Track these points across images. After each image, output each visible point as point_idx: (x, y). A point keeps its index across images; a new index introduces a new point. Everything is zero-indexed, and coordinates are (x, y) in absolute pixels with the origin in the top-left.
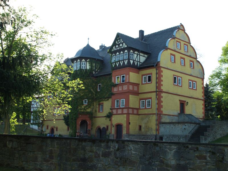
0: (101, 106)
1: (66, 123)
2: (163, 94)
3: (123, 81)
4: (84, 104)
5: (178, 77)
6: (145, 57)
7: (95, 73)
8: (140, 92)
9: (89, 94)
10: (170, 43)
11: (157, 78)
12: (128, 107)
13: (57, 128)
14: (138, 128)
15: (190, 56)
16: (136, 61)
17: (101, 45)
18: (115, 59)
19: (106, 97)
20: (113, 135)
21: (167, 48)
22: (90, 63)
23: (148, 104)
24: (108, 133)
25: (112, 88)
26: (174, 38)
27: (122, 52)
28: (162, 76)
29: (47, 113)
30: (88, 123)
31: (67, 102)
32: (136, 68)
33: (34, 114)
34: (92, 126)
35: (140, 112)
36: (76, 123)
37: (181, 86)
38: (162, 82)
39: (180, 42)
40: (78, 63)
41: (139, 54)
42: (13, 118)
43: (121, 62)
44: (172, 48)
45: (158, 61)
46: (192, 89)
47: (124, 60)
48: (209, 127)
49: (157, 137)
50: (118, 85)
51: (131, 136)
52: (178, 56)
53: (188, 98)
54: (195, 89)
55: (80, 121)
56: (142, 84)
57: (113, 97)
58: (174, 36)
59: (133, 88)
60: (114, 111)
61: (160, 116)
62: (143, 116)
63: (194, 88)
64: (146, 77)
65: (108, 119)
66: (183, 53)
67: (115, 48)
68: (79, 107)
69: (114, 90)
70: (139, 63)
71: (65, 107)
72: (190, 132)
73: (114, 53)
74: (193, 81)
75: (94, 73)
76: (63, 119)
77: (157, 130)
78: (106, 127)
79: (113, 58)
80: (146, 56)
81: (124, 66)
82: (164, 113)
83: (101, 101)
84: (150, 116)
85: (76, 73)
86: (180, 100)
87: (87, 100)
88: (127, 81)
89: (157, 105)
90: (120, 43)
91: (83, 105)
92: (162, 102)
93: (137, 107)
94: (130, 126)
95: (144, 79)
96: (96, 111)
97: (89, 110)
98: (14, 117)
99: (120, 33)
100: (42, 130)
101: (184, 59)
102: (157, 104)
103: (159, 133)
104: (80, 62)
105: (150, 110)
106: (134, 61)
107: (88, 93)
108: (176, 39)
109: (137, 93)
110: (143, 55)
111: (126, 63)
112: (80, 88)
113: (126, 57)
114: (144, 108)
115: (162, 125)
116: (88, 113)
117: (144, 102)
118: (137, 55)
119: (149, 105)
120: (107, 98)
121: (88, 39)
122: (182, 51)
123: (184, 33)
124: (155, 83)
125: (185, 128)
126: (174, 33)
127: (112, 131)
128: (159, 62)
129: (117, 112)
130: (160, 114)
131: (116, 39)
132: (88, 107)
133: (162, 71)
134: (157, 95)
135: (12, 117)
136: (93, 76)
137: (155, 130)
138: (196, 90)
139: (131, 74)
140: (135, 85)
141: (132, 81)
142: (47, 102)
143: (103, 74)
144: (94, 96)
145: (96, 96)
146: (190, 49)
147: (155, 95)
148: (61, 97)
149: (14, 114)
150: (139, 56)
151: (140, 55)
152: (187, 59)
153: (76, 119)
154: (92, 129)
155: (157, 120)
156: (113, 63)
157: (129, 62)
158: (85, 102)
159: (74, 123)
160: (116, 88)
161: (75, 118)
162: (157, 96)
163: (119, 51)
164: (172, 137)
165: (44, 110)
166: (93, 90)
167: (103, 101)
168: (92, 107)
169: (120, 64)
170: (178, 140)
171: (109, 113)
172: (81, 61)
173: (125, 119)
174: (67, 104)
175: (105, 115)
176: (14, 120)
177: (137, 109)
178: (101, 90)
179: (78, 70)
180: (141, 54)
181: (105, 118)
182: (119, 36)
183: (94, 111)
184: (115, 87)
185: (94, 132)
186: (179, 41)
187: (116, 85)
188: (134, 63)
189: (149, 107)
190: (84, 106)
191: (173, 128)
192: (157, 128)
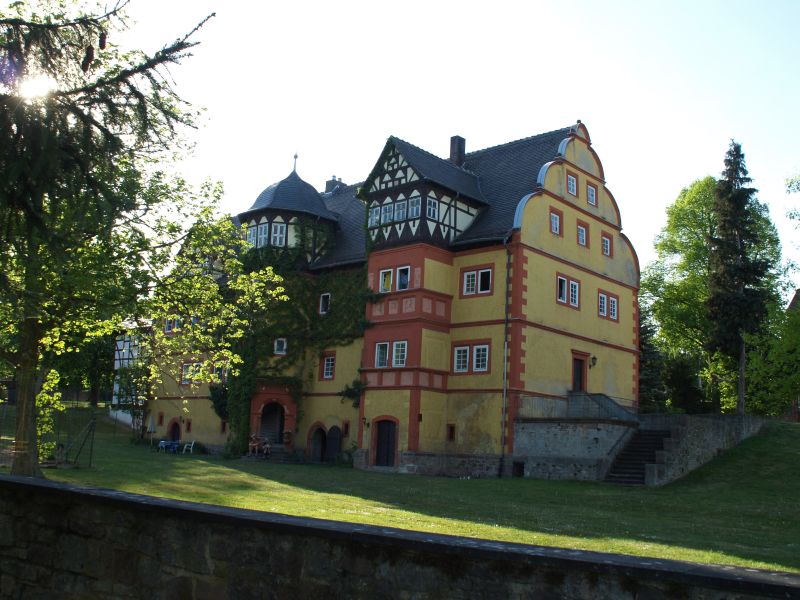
0: (328, 360)
1: (216, 411)
2: (527, 331)
3: (403, 286)
4: (276, 352)
5: (570, 279)
6: (472, 215)
7: (313, 259)
8: (454, 321)
9: (292, 323)
10: (549, 175)
11: (509, 281)
12: (416, 366)
13: (189, 424)
14: (443, 433)
15: (602, 220)
16: (445, 225)
17: (331, 179)
18: (378, 218)
19: (344, 332)
20: (367, 452)
21: (539, 191)
22: (299, 229)
23: (478, 361)
24: (348, 444)
25: (368, 305)
26: (561, 161)
27: (401, 197)
28: (525, 274)
29: (161, 378)
30: (287, 411)
31: (228, 345)
32: (442, 248)
33: (121, 378)
34: (298, 421)
35: (453, 383)
36: (250, 409)
37: (578, 309)
38: (524, 293)
39: (576, 176)
40: (263, 226)
41: (453, 203)
42: (47, 388)
43: (397, 226)
44: (556, 192)
45: (515, 226)
46: (608, 318)
47: (407, 221)
48: (668, 434)
49: (506, 464)
50: (386, 299)
51: (422, 458)
52: (571, 216)
53: (596, 345)
54: (615, 318)
55: (263, 406)
56: (461, 296)
57: (369, 333)
58: (560, 154)
59: (434, 308)
60: (372, 379)
61: (517, 398)
62: (462, 395)
63: (611, 317)
64: (473, 276)
65: (350, 403)
66: (584, 207)
67: (381, 183)
68: (260, 362)
69: (371, 312)
70: (452, 231)
71: (222, 358)
72: (611, 451)
73: (376, 200)
74: (609, 295)
75: (309, 259)
76: (207, 398)
77: (507, 441)
78: (340, 426)
79: (372, 213)
80: (473, 211)
81: (408, 240)
82: (528, 388)
83: (328, 346)
84: (484, 396)
85: (254, 258)
86: (574, 352)
87: (284, 340)
88: (417, 285)
89: (509, 364)
90: (396, 166)
91: (273, 355)
92: (523, 353)
93: (444, 367)
94: (422, 426)
95: (468, 281)
96: (311, 376)
97: (290, 373)
98: (53, 385)
99: (397, 139)
100: (144, 428)
101: (586, 226)
102: (508, 359)
103: (511, 450)
104: (267, 225)
105: (486, 378)
106: (438, 223)
107: (288, 321)
108: (566, 166)
109: (444, 325)
110: (465, 207)
111: (414, 230)
112: (273, 299)
113: (415, 210)
114: (466, 370)
115: (522, 425)
116: (287, 381)
117: (465, 351)
118: (449, 206)
119: (481, 362)
120: (347, 336)
121: (296, 157)
122: (582, 203)
123: (587, 150)
124: (504, 295)
125: (596, 439)
126: (562, 148)
127: (364, 439)
128: (518, 229)
129: (380, 380)
130: (518, 392)
131: (384, 157)
132: (286, 363)
133: (525, 260)
134: (508, 331)
135: (46, 386)
136: (306, 268)
137: (499, 441)
138: (617, 321)
139: (429, 264)
140: (438, 300)
141: (430, 285)
142: (164, 341)
143: (339, 263)
144: (308, 328)
145: (311, 329)
146: (603, 198)
147: (503, 331)
148: (211, 327)
149: (54, 377)
150: (453, 209)
151: (456, 208)
152: (596, 228)
153: (250, 400)
154: (297, 430)
155: (506, 410)
156: (373, 229)
157: (423, 227)
158: (280, 349)
159: (243, 409)
160: (378, 307)
161: (246, 395)
162: (510, 337)
163: (393, 193)
164: (554, 466)
165: (153, 368)
166: (306, 310)
167: (335, 345)
168: (300, 362)
169: (394, 232)
170: (572, 475)
171: (356, 384)
172: (270, 222)
173: (407, 405)
174: (227, 348)
175: (341, 389)
176: (53, 396)
177: (444, 374)
178: (329, 313)
179: (262, 249)
180: (460, 205)
181: (340, 398)
182: (394, 147)
183: (305, 377)
184: (375, 303)
185: (302, 440)
186: (575, 171)
187: (379, 298)
188: (437, 229)
189: (480, 370)
190: (276, 358)
191: (559, 437)
192: (507, 434)
